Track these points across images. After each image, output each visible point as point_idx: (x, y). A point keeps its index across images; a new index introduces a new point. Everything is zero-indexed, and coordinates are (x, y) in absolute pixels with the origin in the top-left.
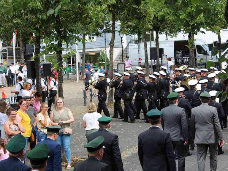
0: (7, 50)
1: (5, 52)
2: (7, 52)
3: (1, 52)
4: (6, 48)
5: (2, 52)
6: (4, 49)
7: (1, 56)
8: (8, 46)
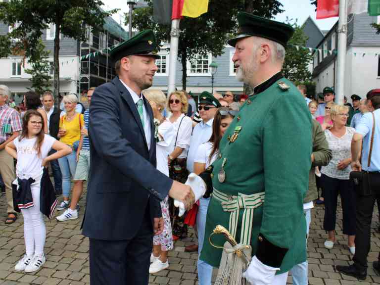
0: (89, 78)
1: (85, 82)
2: (89, 82)
3: (78, 81)
4: (88, 76)
5: (80, 82)
6: (84, 77)
7: (78, 88)
8: (90, 73)
